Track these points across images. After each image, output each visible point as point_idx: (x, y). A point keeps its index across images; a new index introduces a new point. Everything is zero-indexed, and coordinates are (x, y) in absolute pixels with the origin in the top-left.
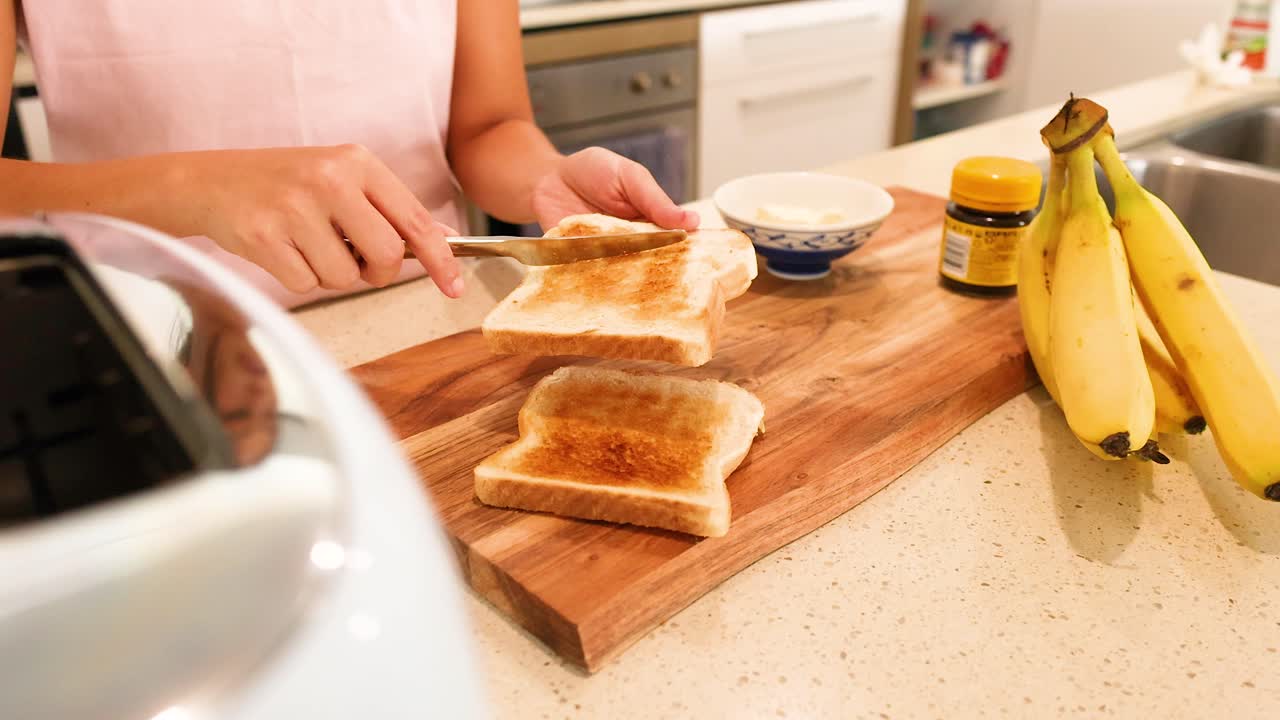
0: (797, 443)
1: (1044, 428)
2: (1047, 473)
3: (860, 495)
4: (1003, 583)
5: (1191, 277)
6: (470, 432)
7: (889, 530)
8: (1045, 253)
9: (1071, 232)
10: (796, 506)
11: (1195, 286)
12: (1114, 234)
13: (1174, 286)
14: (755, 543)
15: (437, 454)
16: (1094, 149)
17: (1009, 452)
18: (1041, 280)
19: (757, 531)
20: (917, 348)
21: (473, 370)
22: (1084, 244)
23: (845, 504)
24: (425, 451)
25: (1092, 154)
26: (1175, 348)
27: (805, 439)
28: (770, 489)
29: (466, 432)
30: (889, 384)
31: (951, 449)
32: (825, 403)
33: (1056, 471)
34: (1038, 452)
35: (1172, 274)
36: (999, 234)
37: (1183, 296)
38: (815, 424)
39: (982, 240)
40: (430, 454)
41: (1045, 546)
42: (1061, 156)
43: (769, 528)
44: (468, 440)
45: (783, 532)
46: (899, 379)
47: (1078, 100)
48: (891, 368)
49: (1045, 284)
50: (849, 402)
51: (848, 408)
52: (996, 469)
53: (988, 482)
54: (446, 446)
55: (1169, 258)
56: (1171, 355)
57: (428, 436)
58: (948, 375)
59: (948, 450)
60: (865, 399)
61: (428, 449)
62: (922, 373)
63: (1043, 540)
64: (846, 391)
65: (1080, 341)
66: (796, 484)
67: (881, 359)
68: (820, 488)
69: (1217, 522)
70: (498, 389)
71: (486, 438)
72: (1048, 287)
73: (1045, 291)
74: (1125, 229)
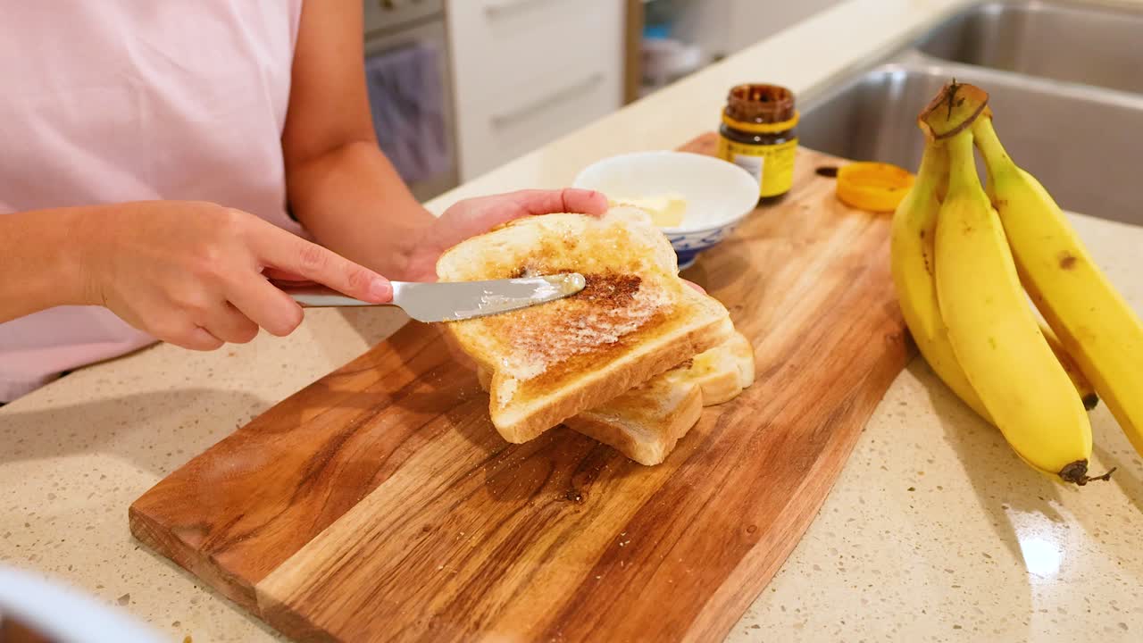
0: (731, 483)
1: (939, 412)
2: (961, 468)
3: (802, 530)
4: (973, 622)
5: (1072, 254)
6: (379, 521)
7: (841, 569)
8: (922, 234)
9: (951, 216)
10: (754, 565)
11: (1078, 264)
12: (994, 214)
13: (1056, 264)
14: (724, 620)
15: (348, 562)
16: (973, 133)
17: (917, 446)
18: (920, 261)
19: (724, 607)
20: (802, 337)
21: (355, 431)
22: (969, 229)
23: (790, 546)
24: (334, 559)
25: (971, 136)
26: (1064, 327)
27: (737, 476)
28: (726, 553)
29: (373, 522)
30: (792, 389)
31: (862, 450)
32: (739, 424)
33: (970, 464)
34: (945, 444)
35: (1051, 253)
37: (1065, 273)
38: (739, 452)
40: (340, 564)
41: (993, 566)
42: (940, 142)
43: (735, 598)
44: (379, 534)
45: (745, 597)
46: (801, 379)
47: (961, 85)
48: (784, 370)
49: (924, 265)
50: (762, 418)
51: (764, 426)
52: (913, 471)
53: (911, 489)
55: (1049, 237)
57: (330, 538)
58: (842, 372)
59: (859, 452)
60: (777, 412)
61: (338, 555)
62: (818, 370)
63: (989, 557)
64: (754, 405)
65: (991, 341)
66: (749, 541)
67: (773, 356)
68: (771, 540)
70: (392, 453)
71: (398, 528)
72: (927, 269)
73: (925, 272)
74: (1002, 208)
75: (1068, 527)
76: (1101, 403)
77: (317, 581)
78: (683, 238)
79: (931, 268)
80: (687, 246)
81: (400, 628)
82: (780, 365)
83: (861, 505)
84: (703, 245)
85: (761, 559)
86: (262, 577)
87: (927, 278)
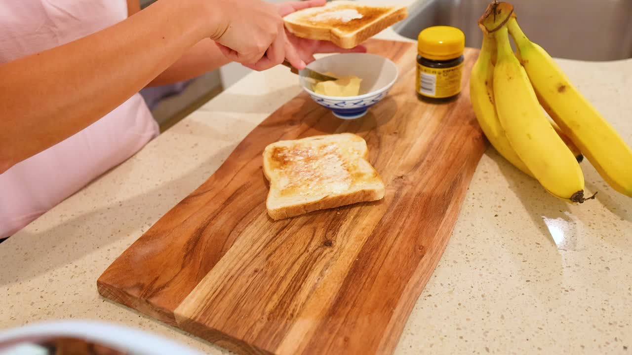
0: (407, 226)
1: (504, 174)
2: (520, 202)
3: (445, 245)
4: (535, 277)
5: (564, 85)
6: (230, 270)
7: (467, 261)
8: (486, 83)
9: (500, 71)
10: (425, 265)
11: (566, 89)
12: (522, 68)
13: (555, 90)
14: (414, 295)
15: (219, 293)
16: (508, 27)
17: (496, 193)
18: (486, 97)
19: (413, 288)
20: (430, 144)
21: (207, 225)
22: (510, 78)
23: (441, 252)
24: (212, 292)
25: (507, 29)
26: (563, 122)
27: (409, 221)
28: (410, 262)
30: (430, 173)
31: (469, 199)
32: (406, 195)
33: (523, 198)
34: (509, 190)
35: (552, 85)
36: (450, 71)
37: (561, 95)
38: (408, 210)
39: (442, 75)
41: (541, 248)
42: (491, 34)
43: (418, 283)
44: (232, 277)
45: (423, 282)
46: (433, 167)
47: (499, 3)
48: (424, 164)
49: (489, 99)
50: (417, 190)
51: (419, 194)
52: (495, 206)
53: (496, 216)
54: (222, 285)
55: (551, 77)
56: (557, 123)
57: (207, 282)
58: (454, 160)
59: (467, 200)
60: (424, 186)
61: (213, 291)
62: (441, 161)
63: (539, 244)
64: (412, 184)
65: (528, 135)
66: (421, 254)
67: (417, 157)
68: (431, 251)
69: (605, 209)
70: (230, 234)
71: (241, 272)
72: (491, 101)
73: (490, 104)
74: (526, 65)
75: (575, 224)
76: (585, 159)
77: (205, 305)
78: (362, 101)
79: (492, 100)
80: (364, 104)
81: (253, 322)
82: (422, 161)
83: (473, 227)
84: (373, 103)
85: (428, 262)
86: (176, 306)
87: (491, 106)
